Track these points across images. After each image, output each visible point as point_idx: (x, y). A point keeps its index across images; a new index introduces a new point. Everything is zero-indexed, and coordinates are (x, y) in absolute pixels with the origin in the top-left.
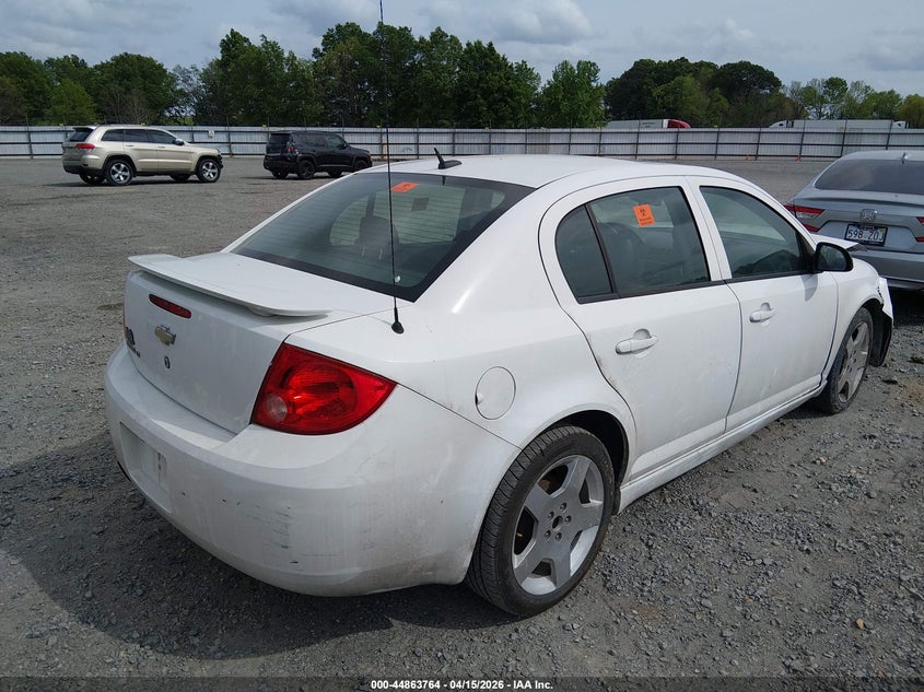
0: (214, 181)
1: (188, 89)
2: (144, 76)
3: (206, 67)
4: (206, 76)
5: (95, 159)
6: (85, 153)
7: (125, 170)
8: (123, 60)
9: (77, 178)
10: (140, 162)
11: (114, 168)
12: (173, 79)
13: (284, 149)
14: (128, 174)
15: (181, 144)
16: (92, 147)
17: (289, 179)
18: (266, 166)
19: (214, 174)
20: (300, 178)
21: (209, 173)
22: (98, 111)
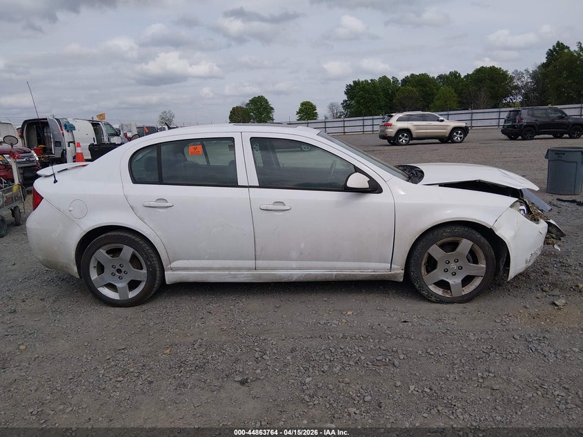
0: (460, 142)
1: (520, 84)
2: (492, 79)
3: (535, 69)
4: (534, 76)
5: (391, 131)
6: (387, 128)
7: (406, 137)
8: (481, 71)
9: (386, 142)
10: (415, 132)
11: (400, 136)
12: (512, 78)
13: (514, 120)
14: (408, 139)
15: (442, 121)
16: (390, 125)
17: (536, 139)
18: (503, 132)
19: (461, 138)
20: (524, 139)
21: (457, 137)
22: (460, 102)
